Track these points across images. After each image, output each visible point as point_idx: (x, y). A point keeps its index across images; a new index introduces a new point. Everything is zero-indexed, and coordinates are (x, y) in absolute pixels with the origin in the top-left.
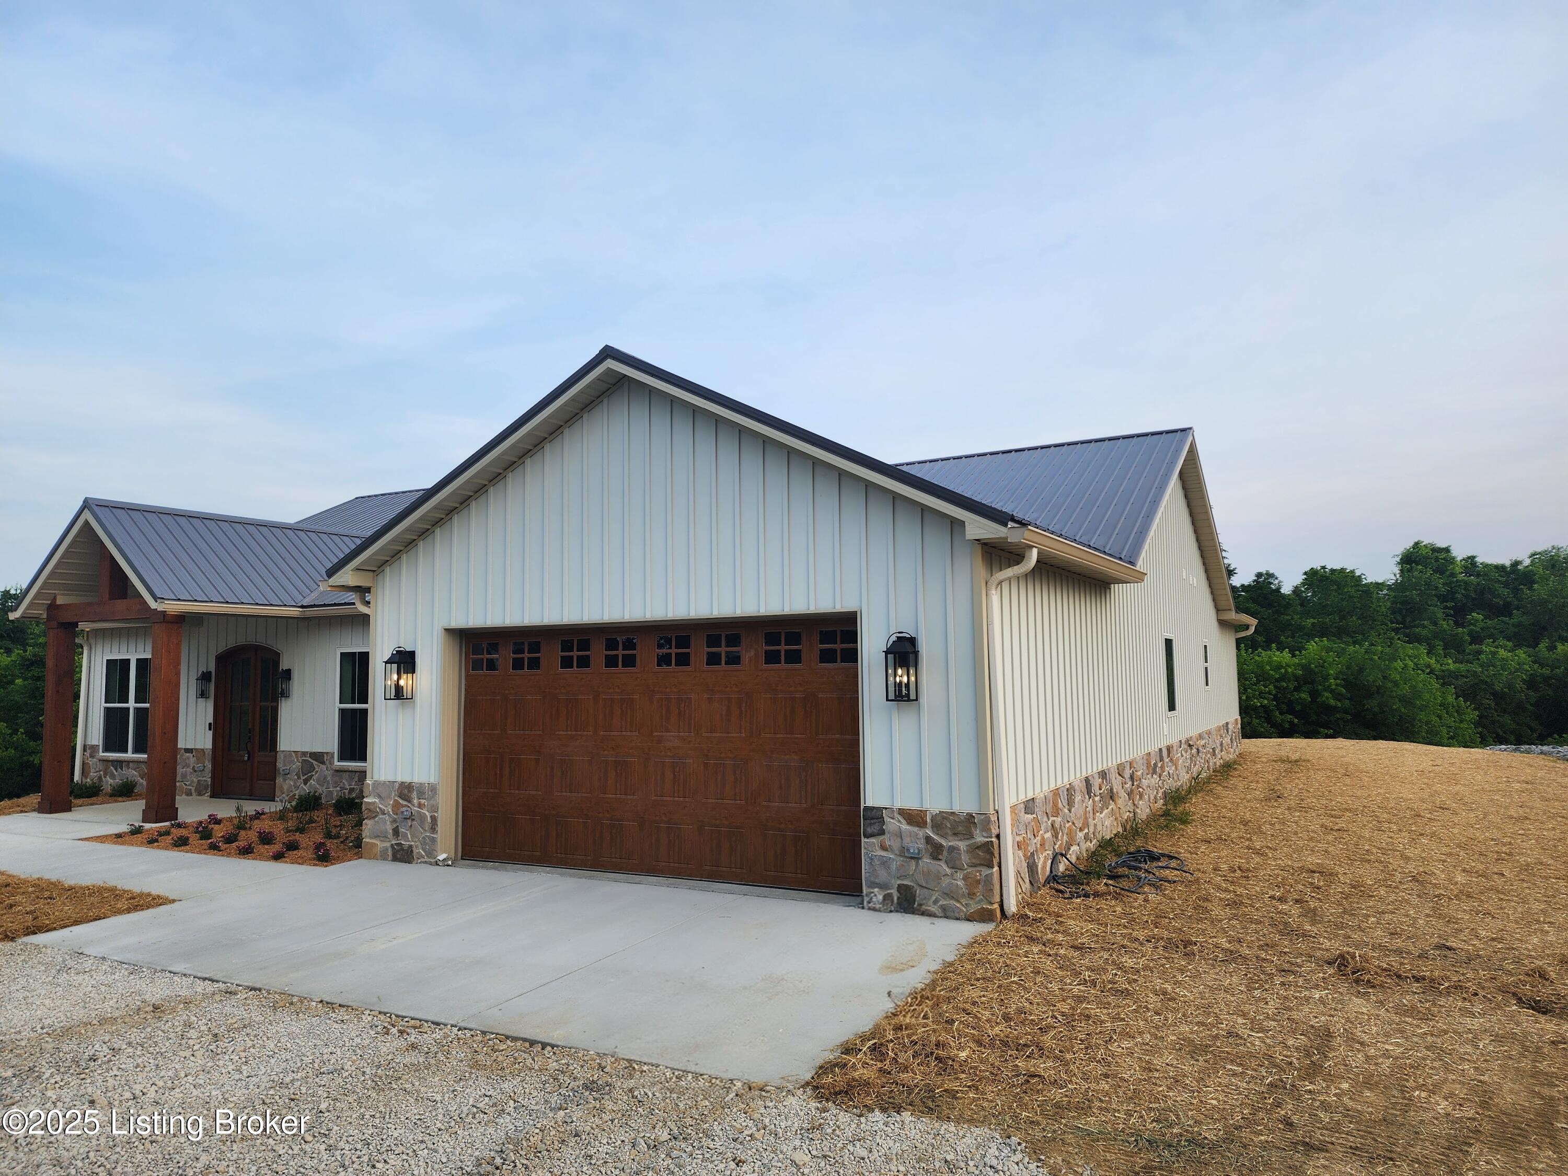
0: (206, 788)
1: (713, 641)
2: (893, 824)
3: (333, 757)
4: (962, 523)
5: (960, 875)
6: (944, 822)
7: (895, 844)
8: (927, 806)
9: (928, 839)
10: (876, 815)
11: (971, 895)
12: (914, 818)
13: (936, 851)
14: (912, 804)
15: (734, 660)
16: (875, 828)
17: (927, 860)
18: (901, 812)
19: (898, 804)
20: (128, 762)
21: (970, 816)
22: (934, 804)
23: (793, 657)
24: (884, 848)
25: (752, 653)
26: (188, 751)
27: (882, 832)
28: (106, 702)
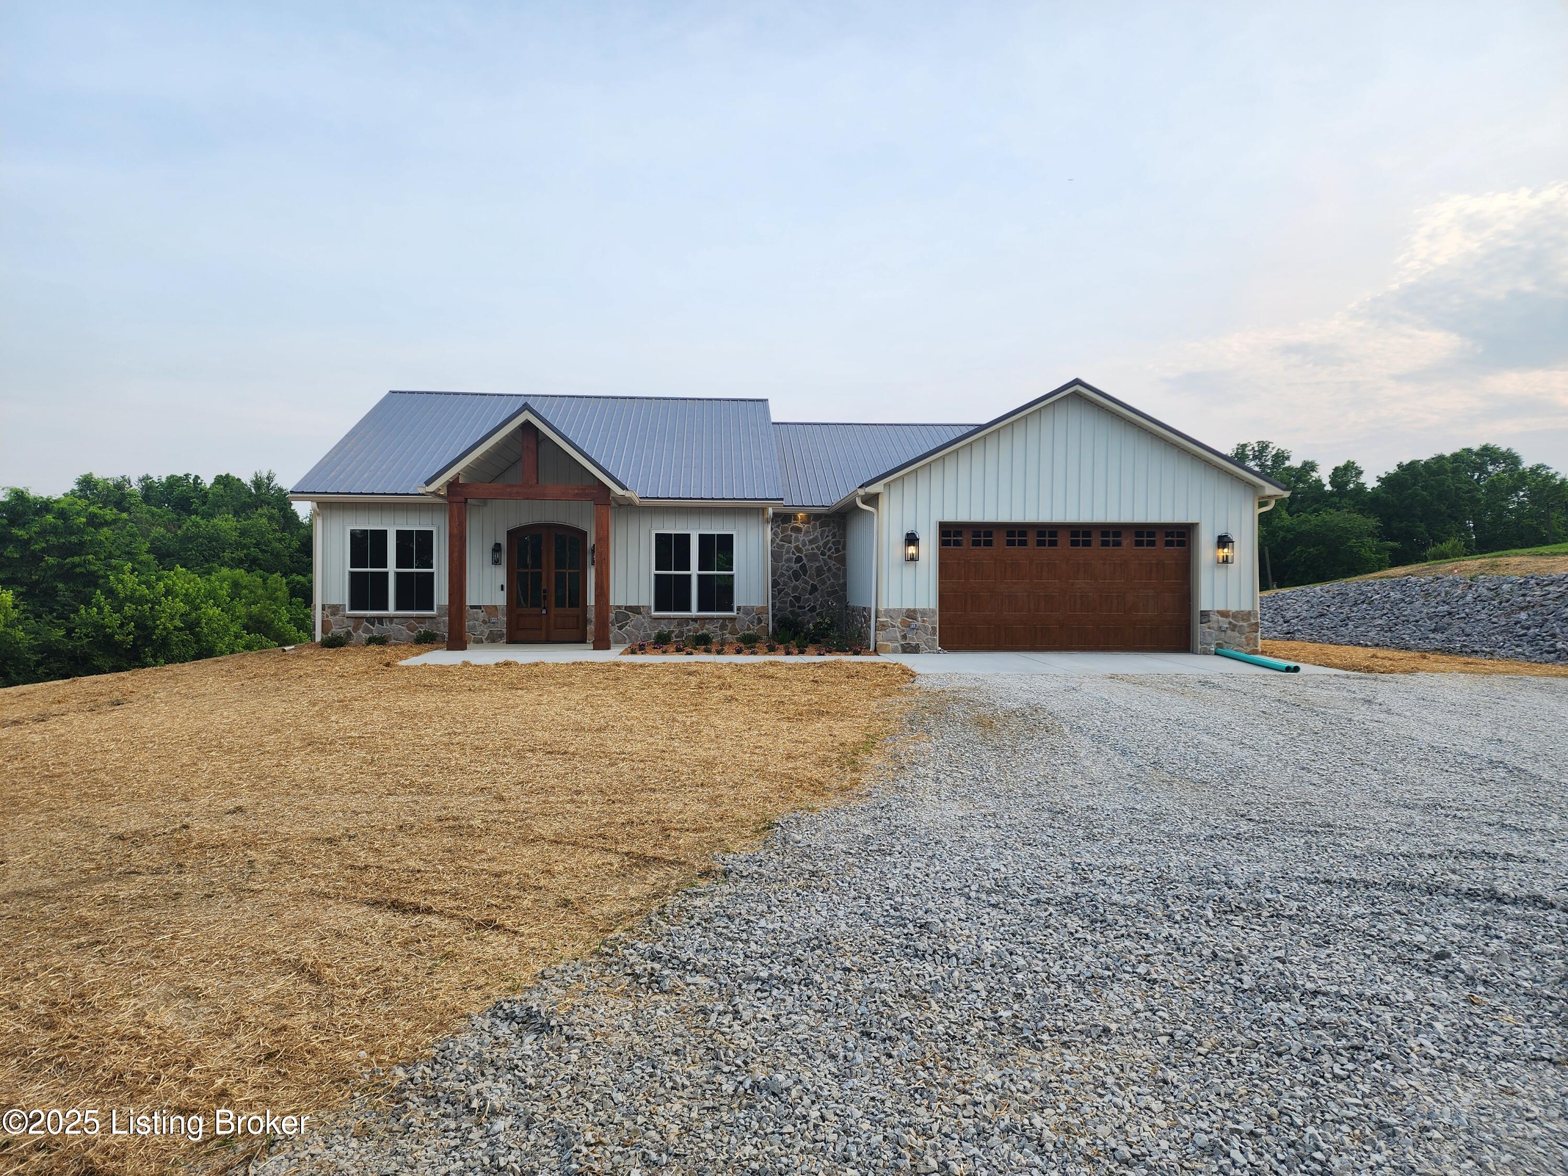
0: (501, 636)
1: (1105, 534)
2: (1214, 617)
3: (650, 608)
4: (1262, 487)
5: (1243, 637)
6: (1236, 615)
7: (1216, 626)
8: (1229, 609)
9: (1230, 623)
10: (1205, 614)
11: (1248, 645)
12: (1224, 614)
13: (1233, 627)
14: (1222, 608)
15: (1118, 544)
16: (1206, 620)
17: (1229, 632)
18: (1218, 612)
19: (1216, 609)
20: (391, 619)
21: (1249, 612)
22: (1233, 608)
23: (1151, 543)
24: (1209, 628)
25: (1128, 541)
26: (473, 607)
27: (1209, 621)
28: (352, 567)
